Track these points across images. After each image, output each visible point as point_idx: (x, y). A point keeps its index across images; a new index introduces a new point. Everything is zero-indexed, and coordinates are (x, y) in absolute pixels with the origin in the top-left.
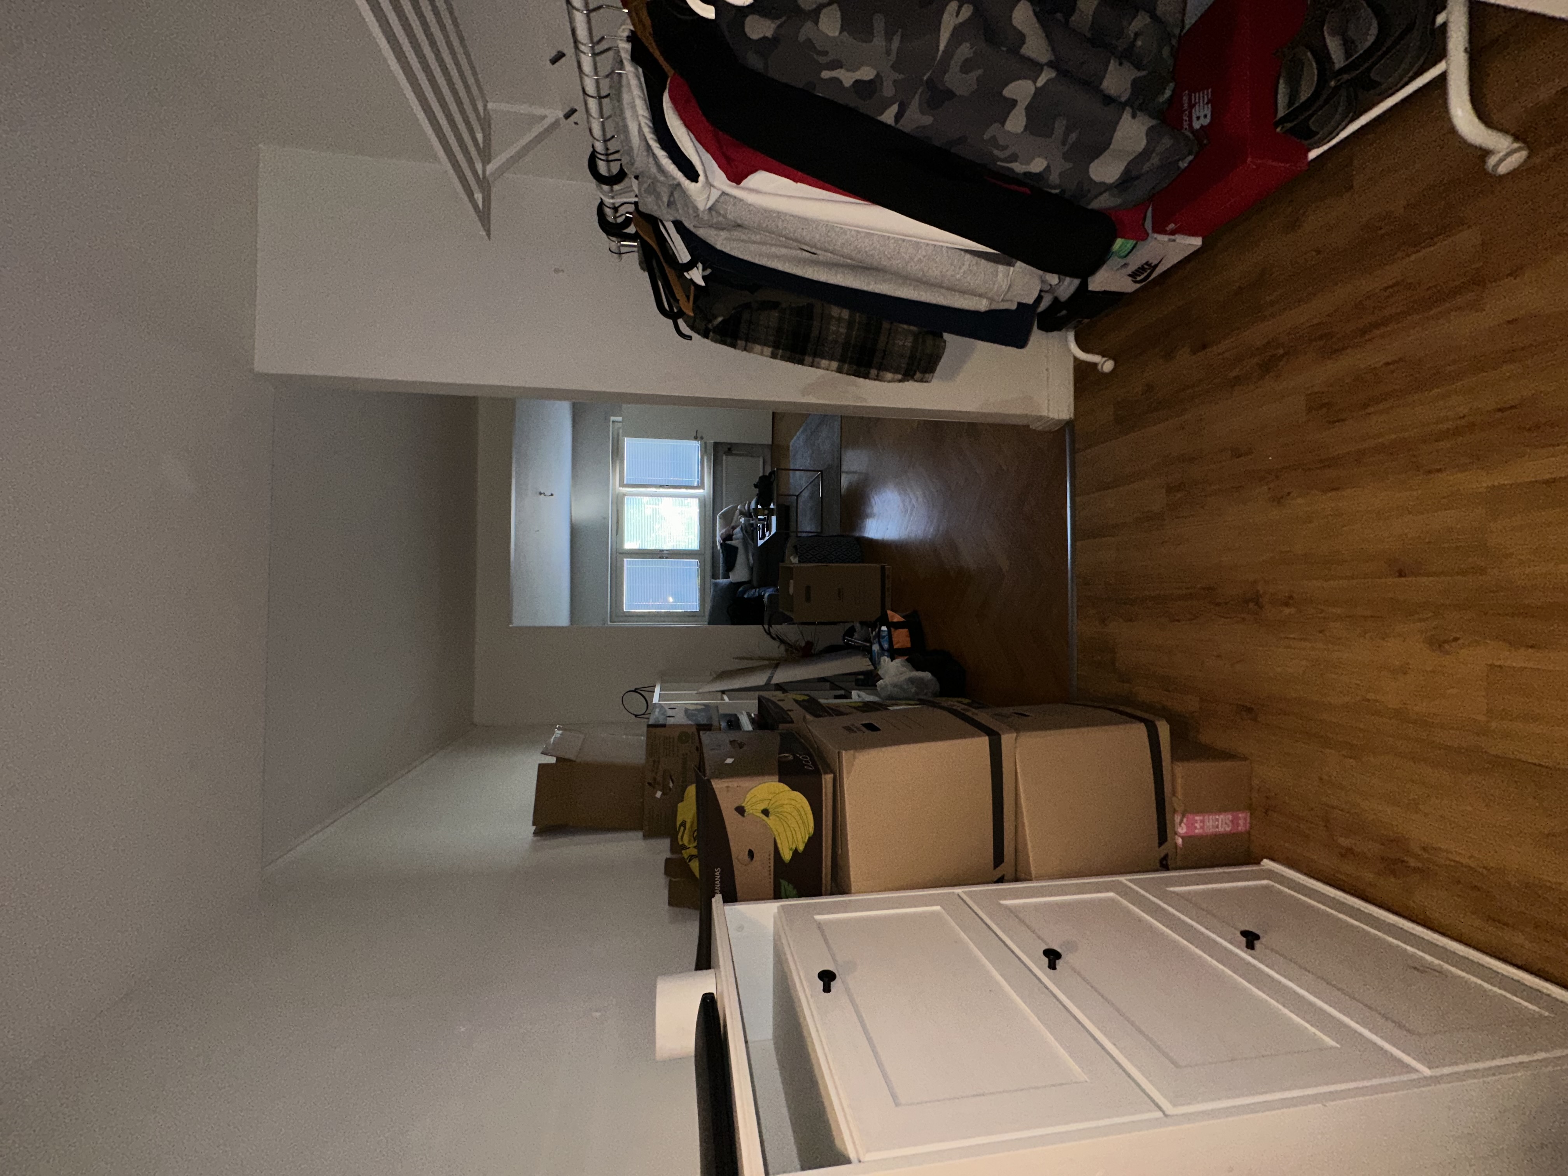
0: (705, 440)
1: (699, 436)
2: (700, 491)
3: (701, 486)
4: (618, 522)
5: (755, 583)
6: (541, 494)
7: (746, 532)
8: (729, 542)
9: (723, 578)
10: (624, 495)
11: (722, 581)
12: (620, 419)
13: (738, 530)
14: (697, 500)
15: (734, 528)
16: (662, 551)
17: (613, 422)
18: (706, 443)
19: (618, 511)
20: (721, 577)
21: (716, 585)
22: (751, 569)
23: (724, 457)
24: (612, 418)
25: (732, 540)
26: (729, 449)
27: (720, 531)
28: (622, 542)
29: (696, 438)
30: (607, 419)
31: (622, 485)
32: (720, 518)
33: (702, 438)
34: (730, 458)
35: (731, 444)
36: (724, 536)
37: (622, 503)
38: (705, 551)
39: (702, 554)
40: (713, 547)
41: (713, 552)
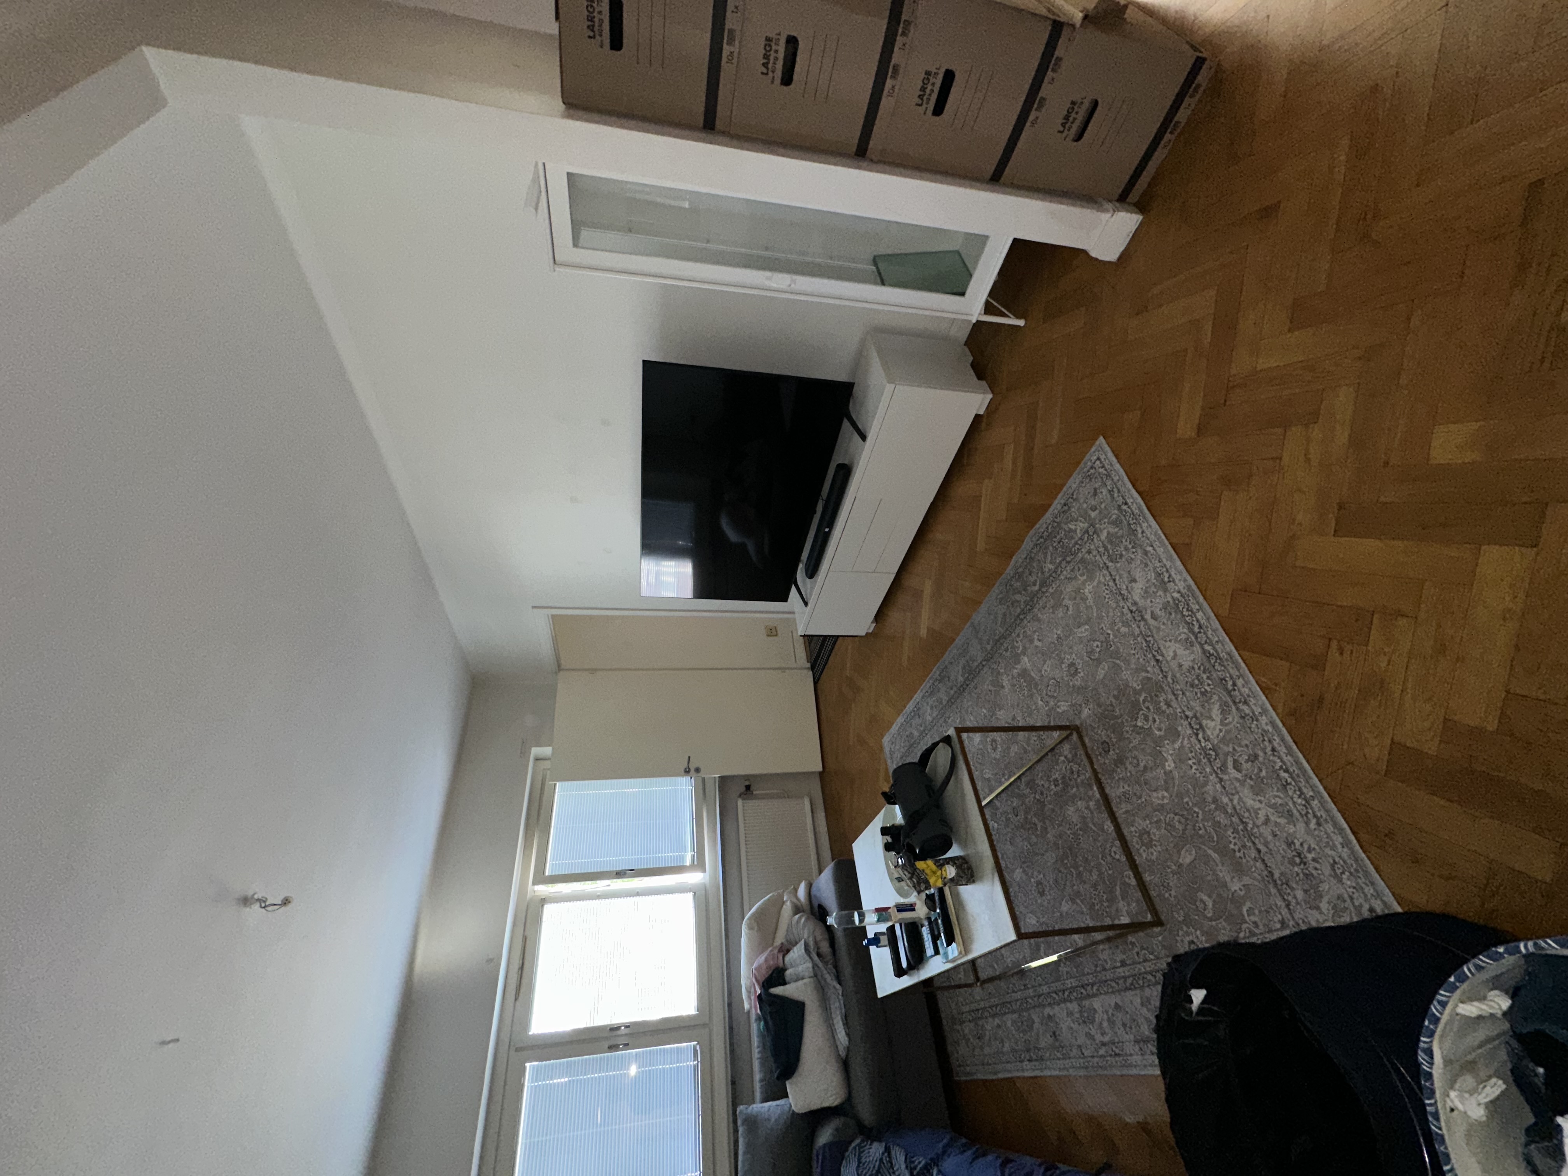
0: (702, 774)
1: (692, 766)
2: (695, 878)
3: (699, 864)
4: (522, 968)
5: (865, 1111)
6: (246, 901)
7: (819, 955)
8: (778, 990)
9: (765, 1100)
10: (543, 901)
11: (762, 1108)
12: (547, 751)
13: (797, 952)
14: (690, 896)
15: (785, 950)
16: (614, 1029)
17: (537, 759)
18: (704, 780)
19: (525, 939)
20: (758, 1095)
21: (752, 1123)
22: (845, 1065)
23: (740, 802)
24: (535, 751)
25: (784, 983)
26: (748, 788)
27: (750, 962)
28: (525, 1022)
29: (687, 771)
30: (524, 753)
31: (541, 878)
32: (750, 928)
33: (698, 770)
34: (751, 803)
35: (747, 777)
36: (764, 974)
37: (538, 920)
38: (710, 1018)
39: (705, 1025)
40: (730, 1005)
41: (730, 1017)
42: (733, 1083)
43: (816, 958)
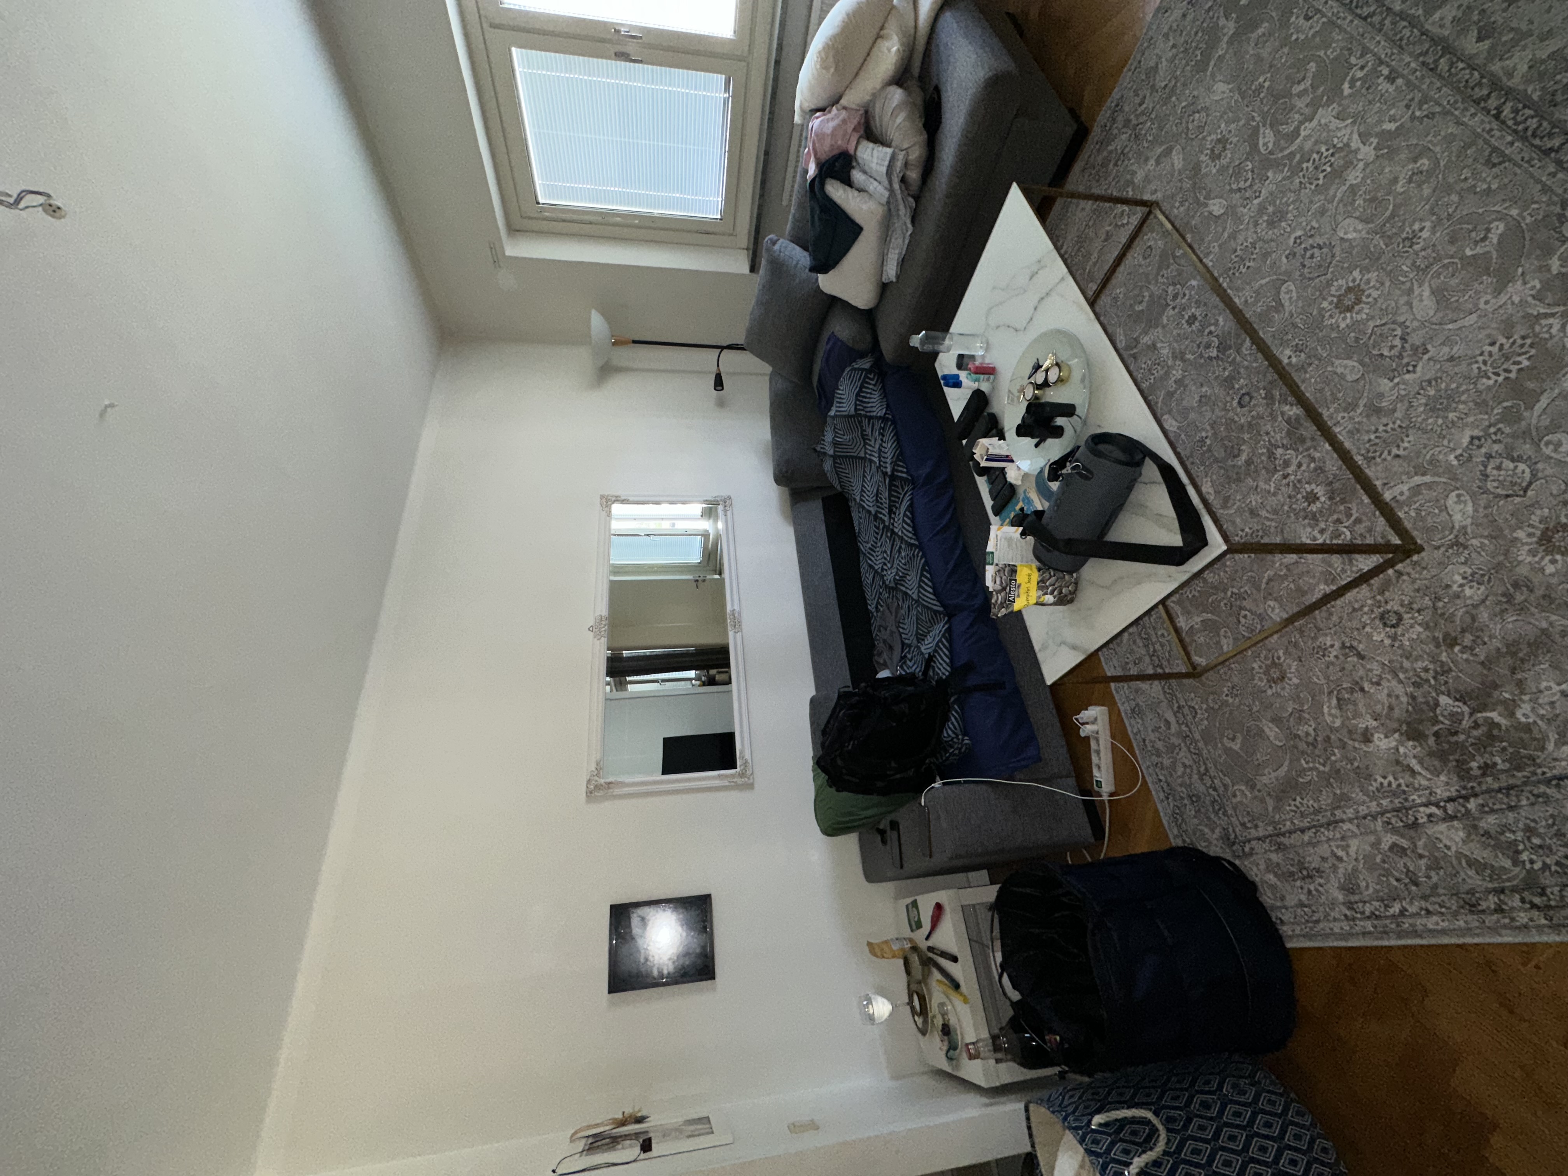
38: (750, 51)
39: (740, 59)
40: (777, 62)
41: (776, 80)
42: (767, 153)
43: (896, 186)
